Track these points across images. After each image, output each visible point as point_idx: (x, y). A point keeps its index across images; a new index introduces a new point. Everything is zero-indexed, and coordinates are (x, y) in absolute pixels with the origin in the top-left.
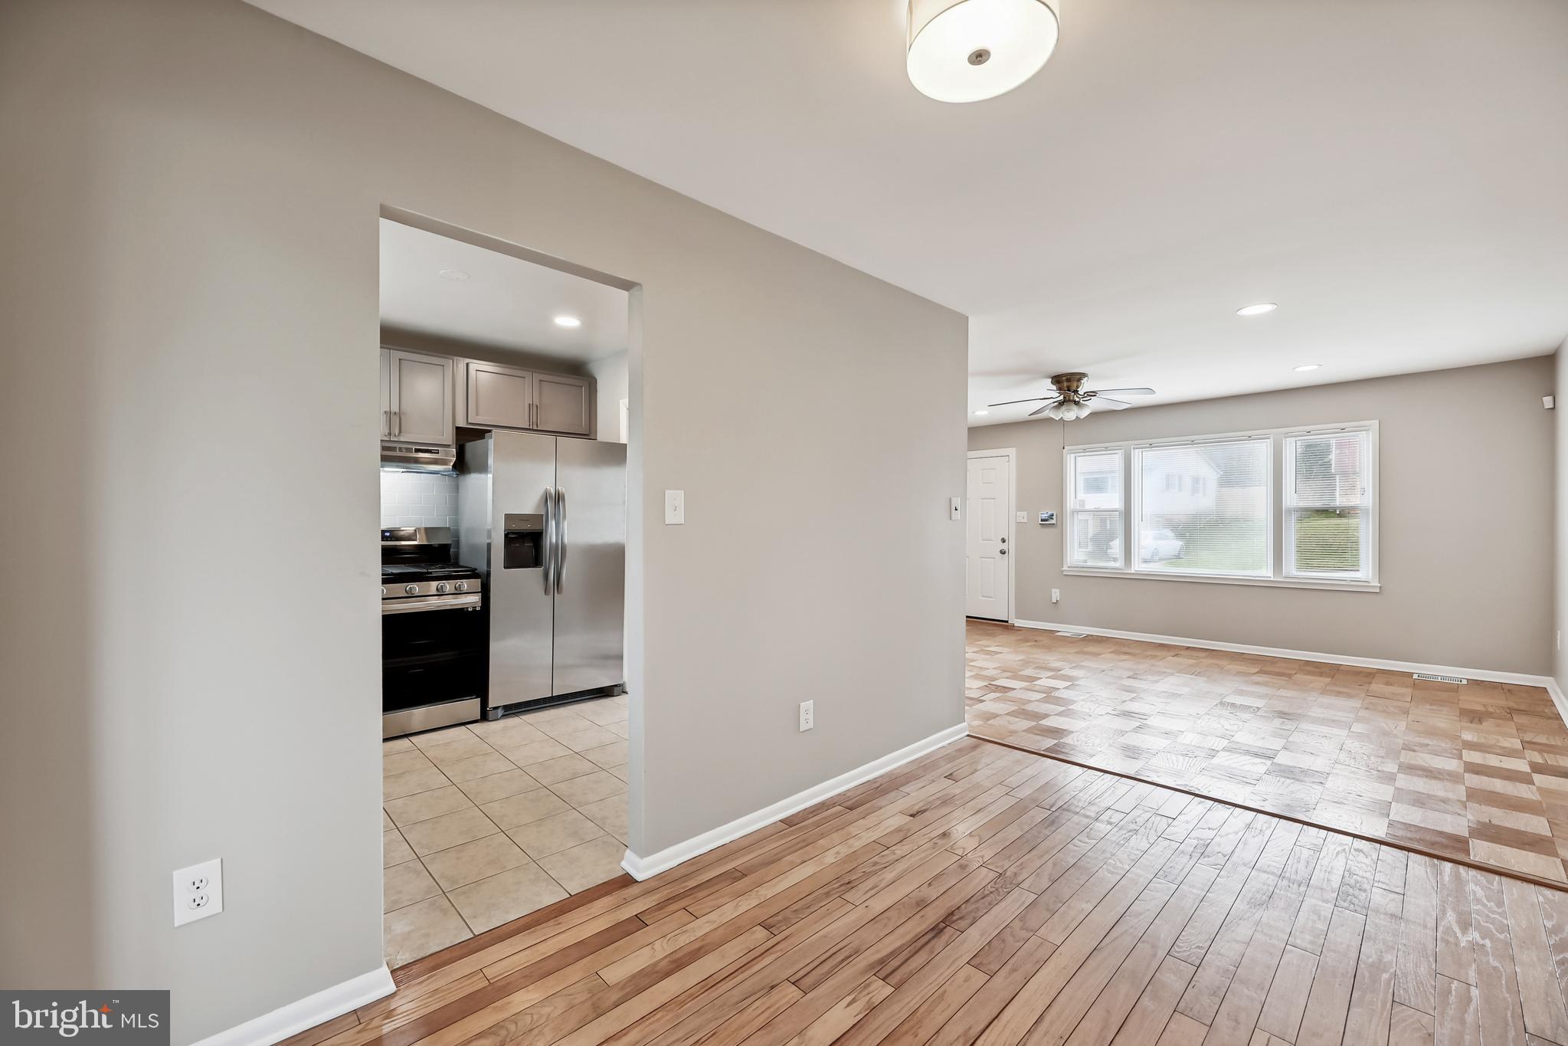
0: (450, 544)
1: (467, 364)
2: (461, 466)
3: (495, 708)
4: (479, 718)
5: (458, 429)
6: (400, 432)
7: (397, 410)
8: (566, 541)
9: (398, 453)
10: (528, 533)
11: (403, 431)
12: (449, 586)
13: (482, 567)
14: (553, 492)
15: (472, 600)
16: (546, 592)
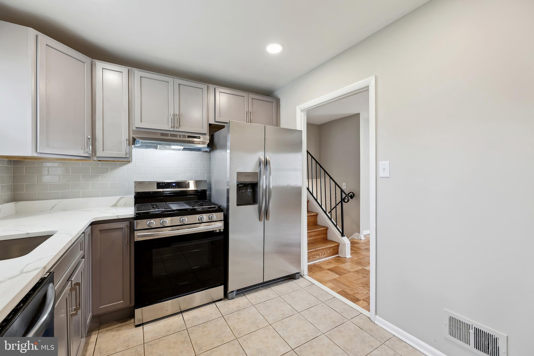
0: (207, 190)
1: (215, 89)
2: (212, 145)
3: (233, 292)
4: (223, 298)
5: (210, 125)
6: (179, 126)
7: (178, 113)
8: (271, 187)
9: (178, 138)
10: (249, 184)
11: (181, 124)
12: (205, 217)
13: (224, 205)
14: (263, 160)
15: (218, 226)
16: (260, 219)
